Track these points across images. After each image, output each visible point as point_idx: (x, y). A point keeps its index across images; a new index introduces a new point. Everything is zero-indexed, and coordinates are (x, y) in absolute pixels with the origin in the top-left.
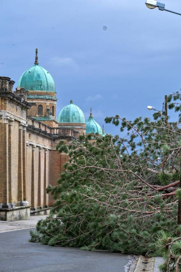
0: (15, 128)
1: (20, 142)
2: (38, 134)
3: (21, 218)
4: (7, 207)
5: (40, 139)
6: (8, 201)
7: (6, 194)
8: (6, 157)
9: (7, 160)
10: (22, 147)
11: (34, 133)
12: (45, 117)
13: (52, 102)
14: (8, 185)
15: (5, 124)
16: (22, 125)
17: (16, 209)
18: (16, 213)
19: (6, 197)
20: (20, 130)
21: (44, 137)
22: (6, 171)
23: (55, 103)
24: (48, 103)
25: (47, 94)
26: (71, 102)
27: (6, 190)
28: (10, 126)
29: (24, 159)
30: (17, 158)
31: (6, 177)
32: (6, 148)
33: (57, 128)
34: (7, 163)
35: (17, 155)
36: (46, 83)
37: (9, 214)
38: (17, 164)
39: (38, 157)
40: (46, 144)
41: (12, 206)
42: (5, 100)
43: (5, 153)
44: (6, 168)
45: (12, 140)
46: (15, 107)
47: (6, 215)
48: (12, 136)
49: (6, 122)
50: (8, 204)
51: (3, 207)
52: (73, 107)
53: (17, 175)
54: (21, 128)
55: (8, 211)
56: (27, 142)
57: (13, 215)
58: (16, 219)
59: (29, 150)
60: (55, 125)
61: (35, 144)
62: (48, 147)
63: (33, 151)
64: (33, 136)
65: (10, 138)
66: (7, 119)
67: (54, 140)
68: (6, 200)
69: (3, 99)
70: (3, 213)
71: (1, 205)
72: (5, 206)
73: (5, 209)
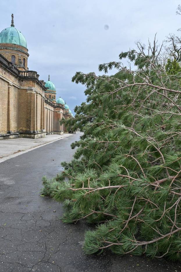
0: (39, 97)
1: (42, 104)
2: (49, 105)
3: (41, 137)
4: (35, 132)
5: (50, 107)
6: (35, 130)
7: (34, 126)
8: (35, 109)
9: (35, 111)
10: (42, 106)
11: (48, 104)
12: (52, 99)
13: (54, 94)
14: (35, 122)
15: (34, 94)
16: (42, 97)
17: (40, 133)
18: (39, 135)
19: (34, 128)
20: (42, 99)
21: (51, 106)
22: (35, 116)
23: (55, 95)
24: (53, 95)
25: (52, 91)
26: (60, 97)
27: (34, 125)
28: (37, 95)
29: (43, 112)
30: (40, 111)
31: (35, 119)
32: (35, 105)
33: (56, 104)
34: (35, 112)
35: (40, 110)
36: (52, 87)
37: (36, 136)
38: (40, 113)
39: (49, 113)
40: (52, 109)
41: (37, 132)
42: (34, 82)
43: (34, 108)
44: (34, 114)
45: (38, 102)
46: (39, 87)
47: (34, 136)
48: (38, 100)
49: (35, 93)
50: (35, 131)
51: (33, 132)
52: (61, 99)
53: (40, 118)
54: (42, 98)
55: (35, 134)
56: (44, 106)
57: (38, 136)
58: (39, 138)
59: (46, 110)
60: (55, 103)
61: (48, 108)
62: (53, 110)
63: (47, 110)
64: (47, 105)
65: (37, 101)
66: (35, 92)
67: (55, 108)
68: (34, 129)
69: (34, 81)
70: (33, 135)
71: (32, 131)
72: (34, 132)
73: (34, 133)
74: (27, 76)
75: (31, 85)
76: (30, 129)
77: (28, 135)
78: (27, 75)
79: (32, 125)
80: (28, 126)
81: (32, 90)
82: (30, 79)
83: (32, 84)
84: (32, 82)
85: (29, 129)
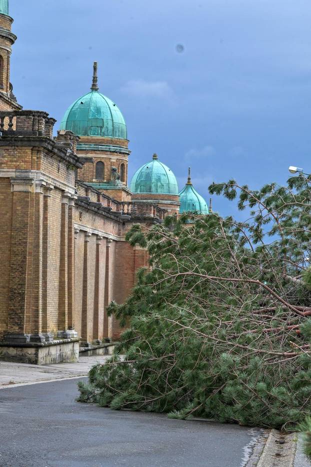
0: (55, 202)
1: (63, 226)
2: (96, 213)
3: (62, 360)
4: (39, 339)
5: (99, 222)
6: (40, 330)
7: (37, 316)
8: (38, 252)
9: (41, 258)
10: (66, 234)
11: (88, 210)
12: (108, 182)
13: (120, 157)
14: (41, 301)
15: (38, 194)
16: (67, 197)
17: (55, 345)
18: (54, 351)
19: (37, 322)
20: (63, 205)
21: (106, 218)
22: (38, 277)
23: (126, 158)
24: (114, 158)
25: (112, 142)
26: (155, 158)
27: (37, 311)
28: (45, 197)
29: (70, 256)
30: (59, 254)
31: (38, 288)
32: (38, 237)
33: (129, 203)
34: (41, 263)
35: (59, 249)
36: (110, 123)
37: (42, 353)
38: (58, 264)
39: (95, 253)
40: (110, 231)
41: (47, 339)
42: (38, 151)
43: (38, 246)
44: (38, 271)
45: (49, 222)
46: (55, 164)
47: (37, 354)
48: (49, 215)
49: (39, 190)
50: (41, 335)
51: (32, 339)
52: (158, 167)
53: (57, 284)
54: (66, 201)
55: (41, 347)
56: (76, 226)
57: (49, 354)
58: (54, 362)
59: (79, 241)
60: (126, 198)
61: (90, 231)
62: (112, 237)
63: (86, 242)
64: (87, 217)
65: (45, 219)
66: (42, 186)
67: (124, 224)
68: (37, 328)
69: (35, 150)
70: (31, 351)
71: (28, 336)
72: (36, 339)
73: (36, 343)
74: (11, 131)
75: (25, 162)
76: (21, 328)
77: (12, 351)
78: (11, 125)
79: (27, 314)
80: (15, 316)
81: (28, 181)
82: (21, 140)
83: (28, 158)
84: (29, 152)
85: (16, 329)
